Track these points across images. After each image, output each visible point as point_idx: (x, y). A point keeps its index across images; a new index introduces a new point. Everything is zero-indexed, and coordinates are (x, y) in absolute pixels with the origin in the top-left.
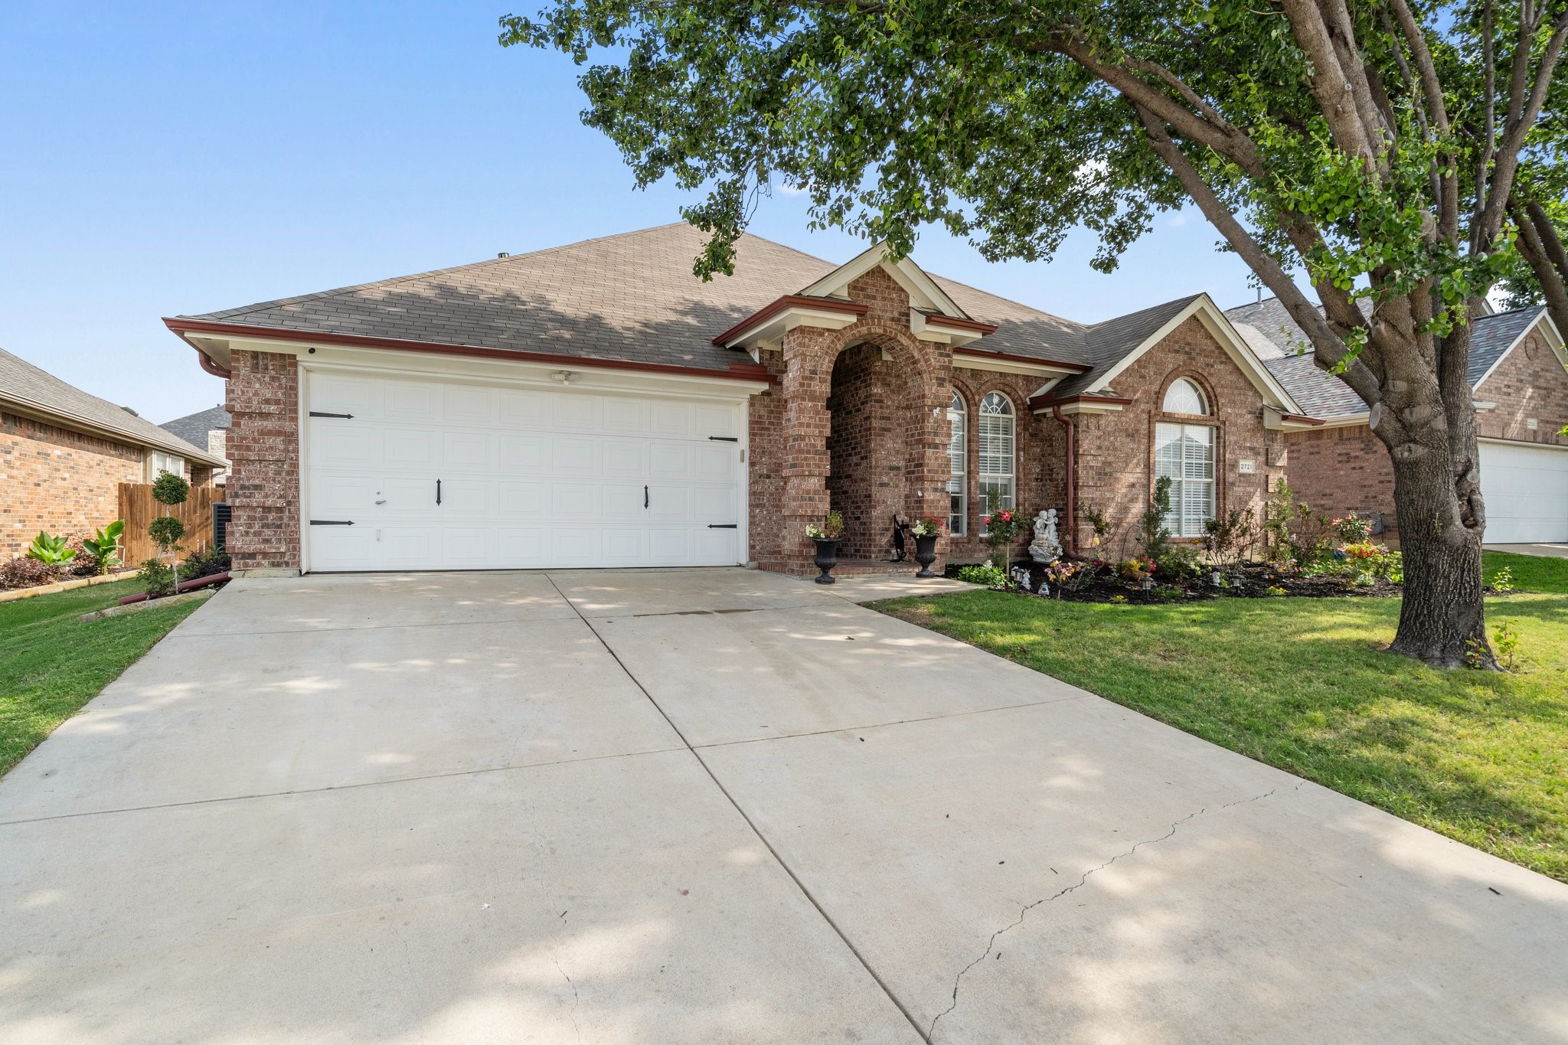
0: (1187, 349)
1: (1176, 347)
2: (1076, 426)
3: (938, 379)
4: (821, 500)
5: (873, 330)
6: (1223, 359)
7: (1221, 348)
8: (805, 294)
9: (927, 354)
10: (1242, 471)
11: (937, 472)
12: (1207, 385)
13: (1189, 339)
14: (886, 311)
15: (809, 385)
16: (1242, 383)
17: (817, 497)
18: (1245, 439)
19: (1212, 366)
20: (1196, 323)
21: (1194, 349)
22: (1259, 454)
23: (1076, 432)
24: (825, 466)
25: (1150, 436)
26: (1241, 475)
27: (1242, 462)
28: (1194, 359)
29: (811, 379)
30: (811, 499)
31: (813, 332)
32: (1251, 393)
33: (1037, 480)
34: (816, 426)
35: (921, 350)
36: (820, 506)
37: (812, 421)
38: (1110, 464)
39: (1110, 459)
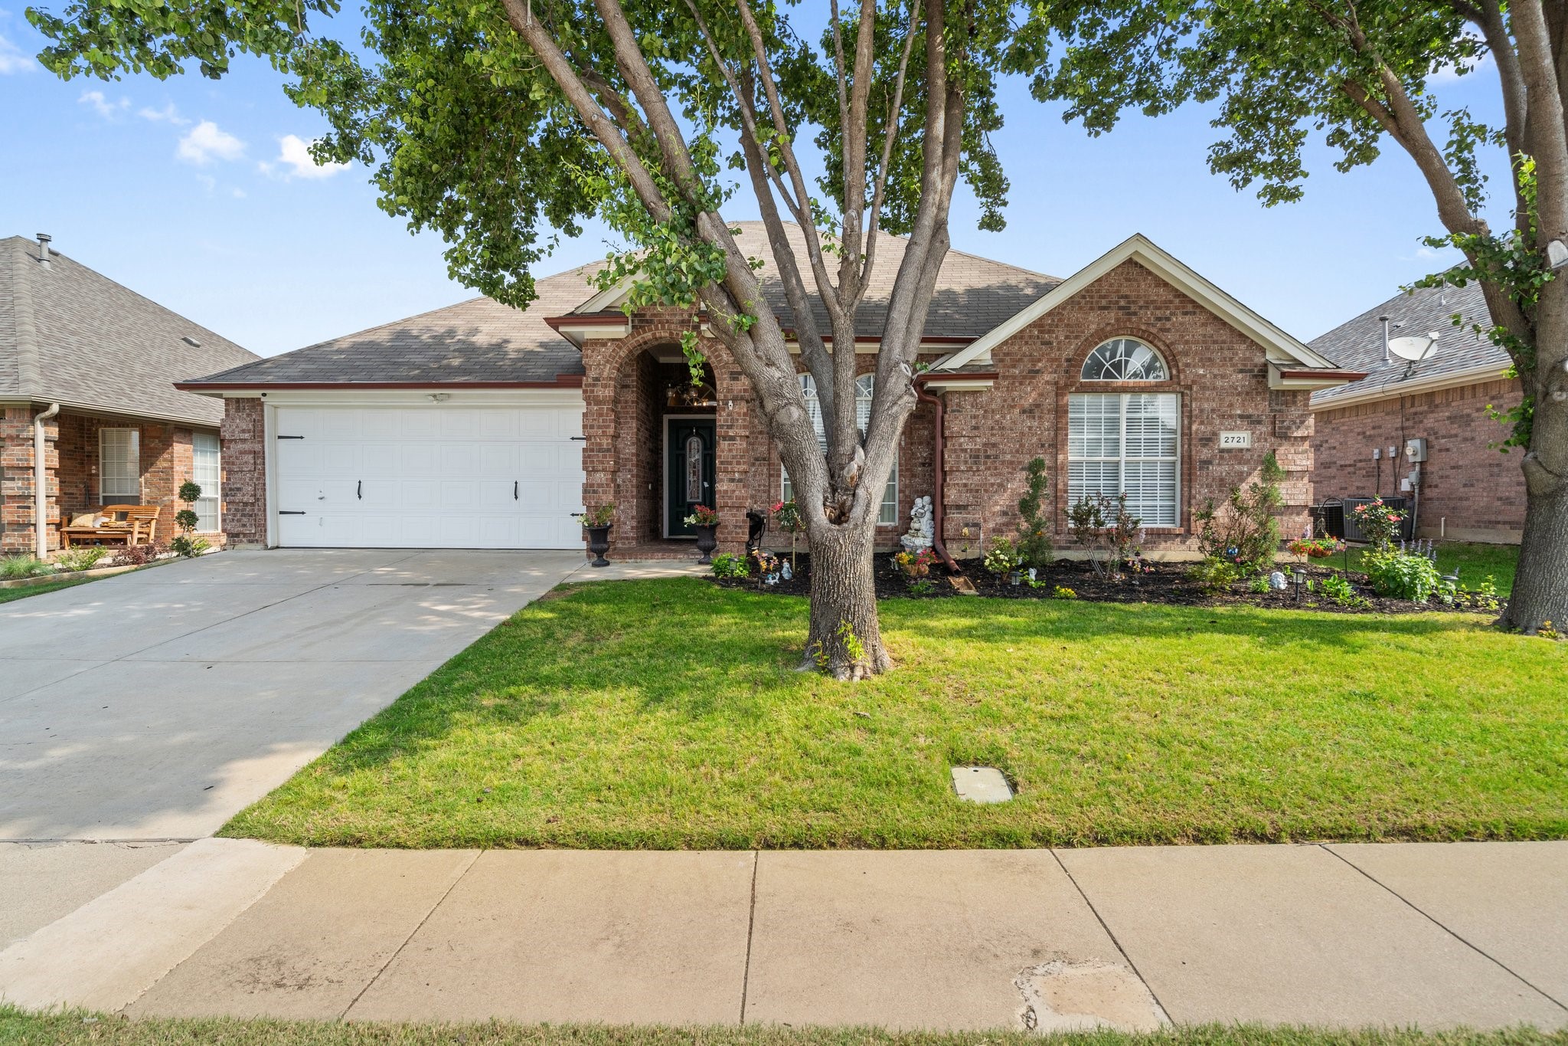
0: (1122, 303)
1: (1104, 302)
2: (945, 406)
3: (732, 373)
4: (605, 492)
5: (658, 335)
6: (1190, 307)
7: (1184, 296)
8: (579, 312)
9: (716, 350)
10: (1223, 445)
11: (731, 463)
12: (1160, 344)
13: (1125, 291)
14: (675, 315)
15: (593, 391)
16: (1224, 335)
17: (600, 490)
18: (1231, 405)
19: (1168, 319)
20: (1136, 271)
21: (1134, 302)
22: (1259, 422)
23: (945, 412)
24: (608, 462)
25: (1060, 412)
26: (1222, 451)
27: (1223, 435)
28: (1135, 314)
29: (594, 385)
30: (595, 492)
31: (596, 344)
32: (1243, 346)
33: (923, 465)
34: (599, 427)
35: (710, 348)
36: (604, 497)
37: (595, 423)
38: (994, 445)
39: (993, 440)
